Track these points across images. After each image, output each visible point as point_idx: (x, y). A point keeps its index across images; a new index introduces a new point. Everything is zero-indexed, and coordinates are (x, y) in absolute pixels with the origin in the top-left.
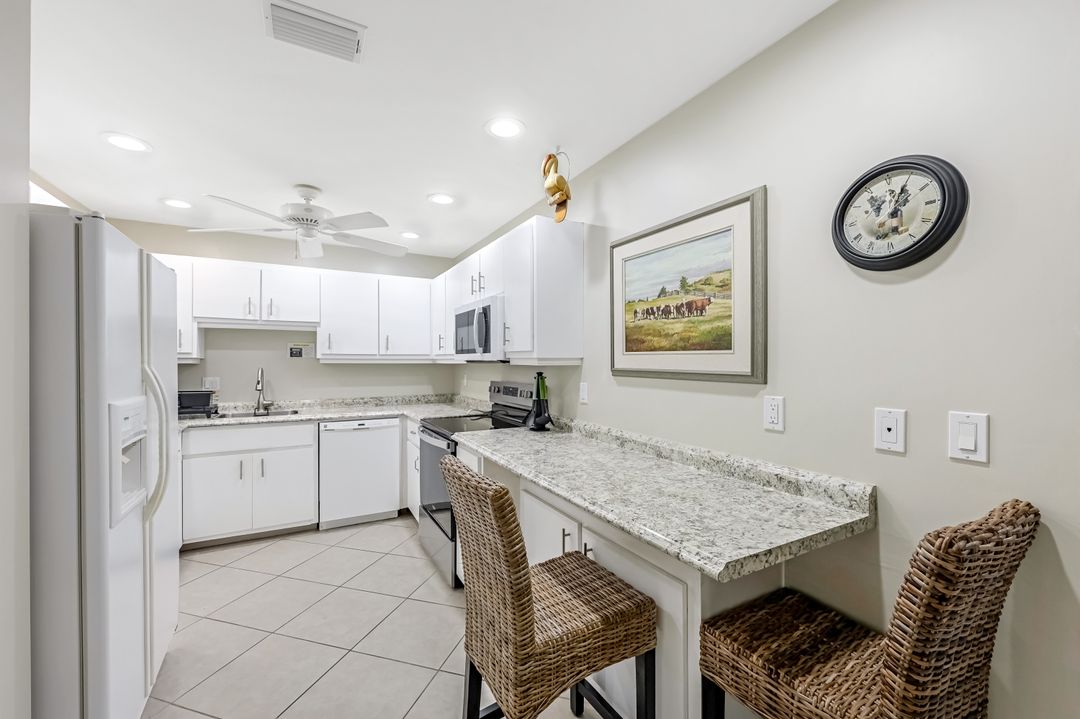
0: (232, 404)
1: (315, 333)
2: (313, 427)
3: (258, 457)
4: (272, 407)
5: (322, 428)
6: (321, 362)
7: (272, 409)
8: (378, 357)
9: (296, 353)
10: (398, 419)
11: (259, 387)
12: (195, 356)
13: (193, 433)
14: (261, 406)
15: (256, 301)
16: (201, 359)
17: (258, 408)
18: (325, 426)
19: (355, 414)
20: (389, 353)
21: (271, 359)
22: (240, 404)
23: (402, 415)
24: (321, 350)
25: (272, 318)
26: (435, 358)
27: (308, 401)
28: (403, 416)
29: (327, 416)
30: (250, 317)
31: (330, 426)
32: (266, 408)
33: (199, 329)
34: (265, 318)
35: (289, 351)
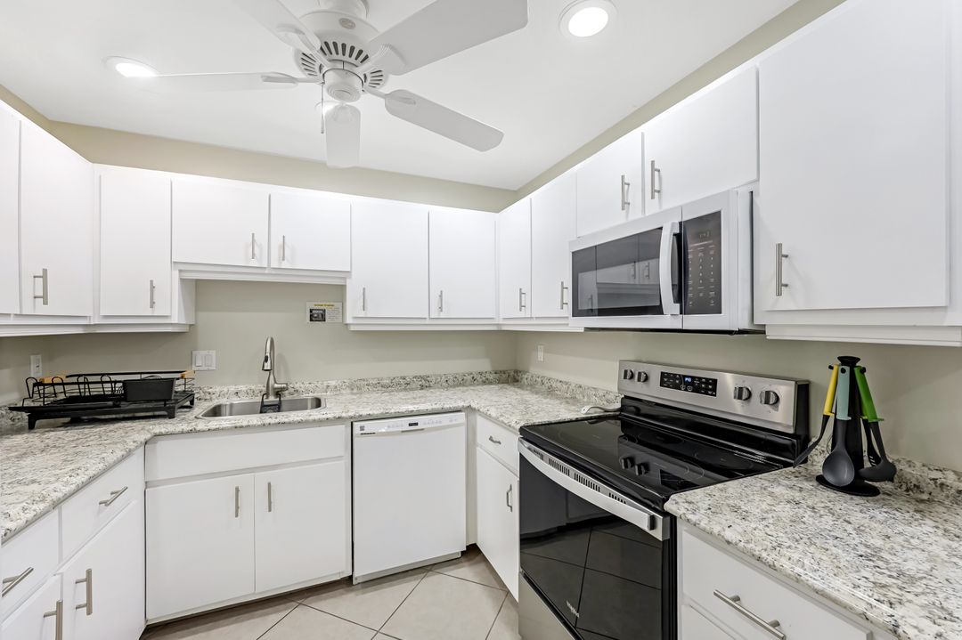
0: (233, 389)
1: (342, 288)
2: (343, 430)
3: (263, 478)
4: (286, 392)
5: (357, 431)
6: (352, 328)
7: (287, 397)
8: (427, 322)
9: (317, 316)
10: (462, 414)
11: (268, 366)
12: (175, 320)
13: (162, 445)
14: (271, 391)
15: (262, 239)
16: (191, 325)
17: (267, 394)
18: (362, 428)
19: (404, 408)
20: (442, 315)
21: (283, 323)
22: (243, 388)
23: (469, 407)
24: (353, 312)
25: (285, 265)
26: (501, 322)
27: (333, 383)
28: (469, 410)
29: (365, 412)
30: (254, 263)
31: (370, 427)
32: (278, 393)
33: (183, 281)
34: (275, 264)
35: (308, 314)
